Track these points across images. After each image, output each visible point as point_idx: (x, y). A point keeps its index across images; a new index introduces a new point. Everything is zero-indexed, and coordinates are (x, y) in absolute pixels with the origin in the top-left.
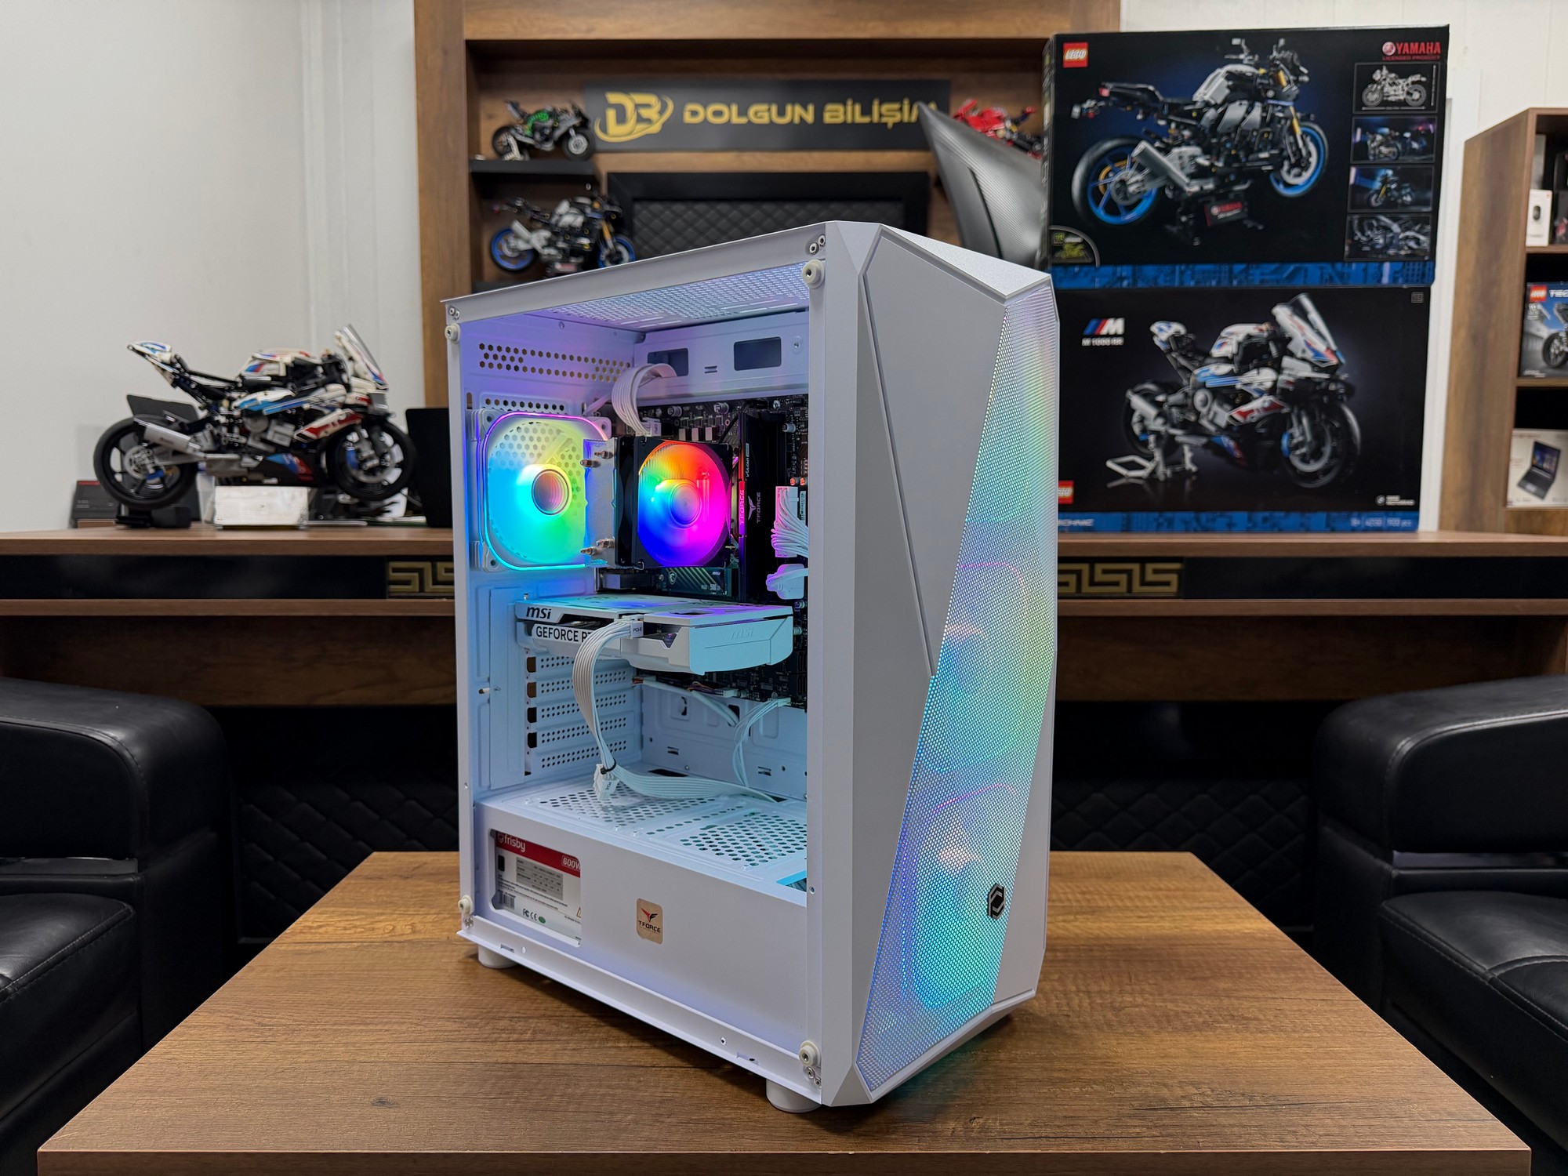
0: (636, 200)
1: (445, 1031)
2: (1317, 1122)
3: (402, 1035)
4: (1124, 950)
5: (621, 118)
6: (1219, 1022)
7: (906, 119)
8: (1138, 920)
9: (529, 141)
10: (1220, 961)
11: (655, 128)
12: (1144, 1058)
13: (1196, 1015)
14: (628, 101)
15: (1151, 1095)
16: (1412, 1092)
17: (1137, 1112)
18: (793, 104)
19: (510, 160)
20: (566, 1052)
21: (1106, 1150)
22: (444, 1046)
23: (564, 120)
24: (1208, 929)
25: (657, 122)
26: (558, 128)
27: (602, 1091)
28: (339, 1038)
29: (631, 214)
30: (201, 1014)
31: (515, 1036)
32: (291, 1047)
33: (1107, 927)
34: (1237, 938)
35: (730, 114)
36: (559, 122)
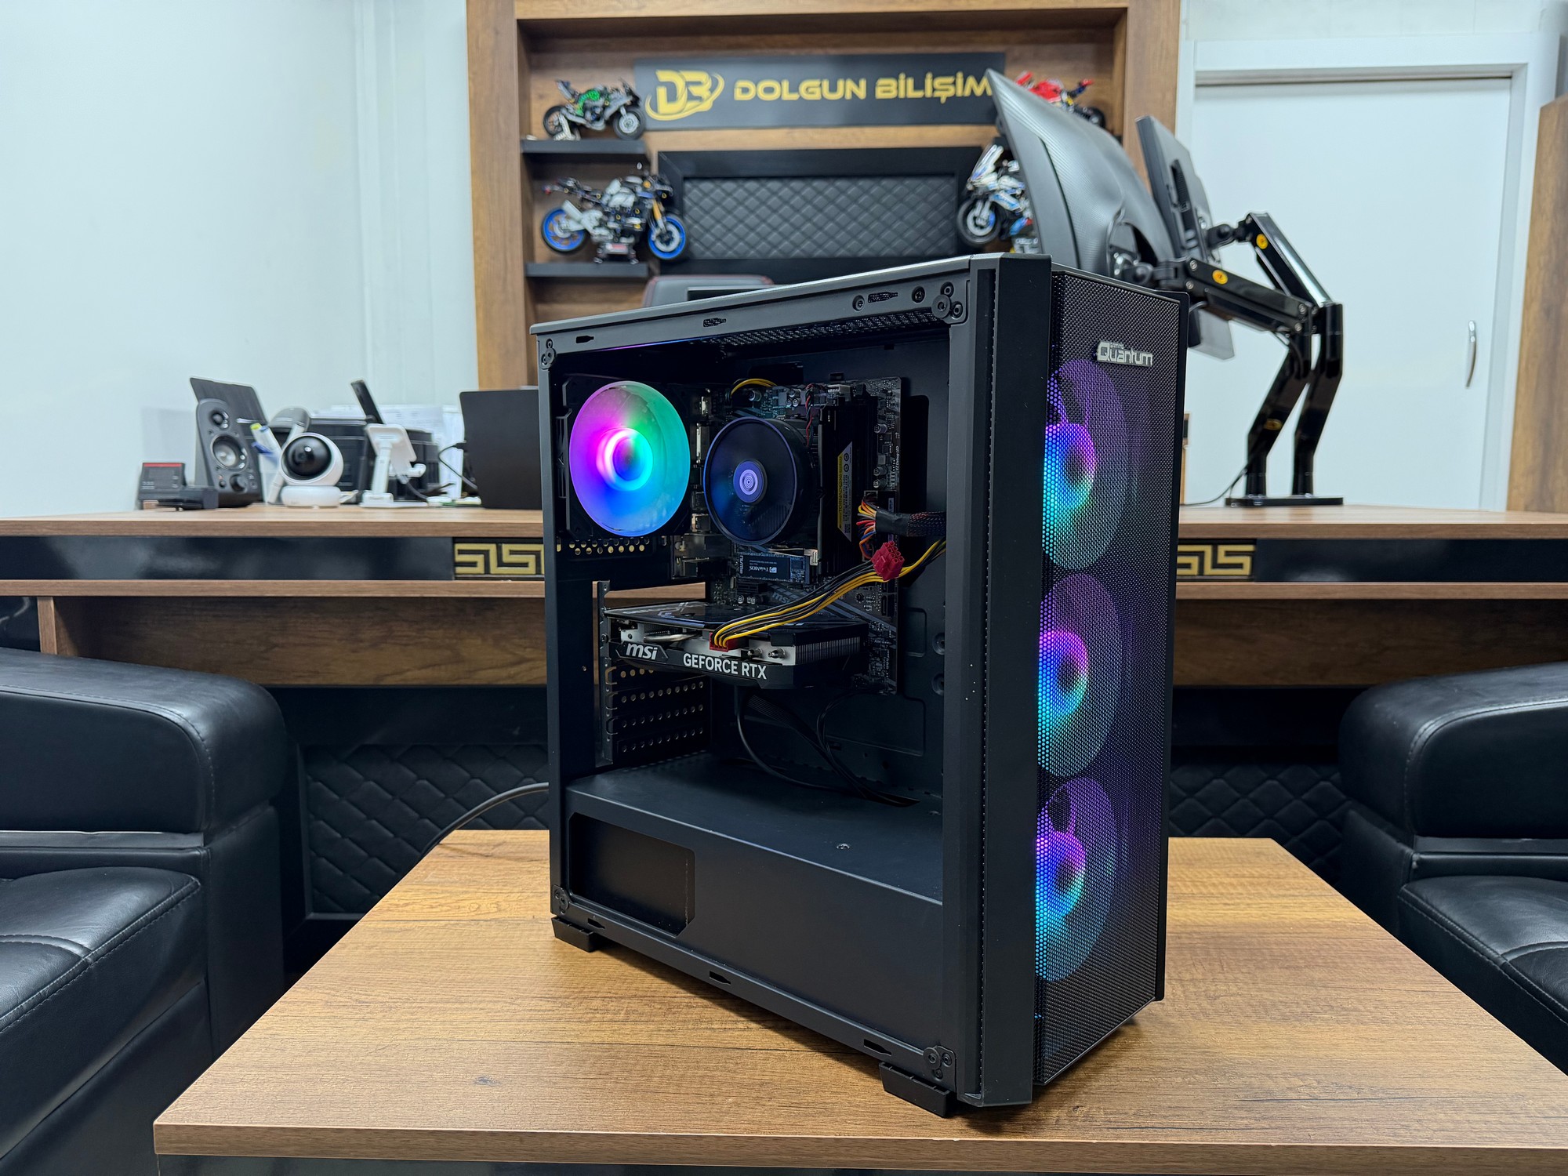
0: (686, 179)
1: (539, 1011)
2: (1429, 1117)
3: (498, 1014)
4: (1213, 937)
5: (672, 97)
6: (1318, 1013)
7: (959, 94)
8: (1225, 908)
9: (580, 121)
10: (1314, 950)
11: (706, 106)
12: (1245, 1048)
13: (1293, 1005)
14: (678, 78)
15: (1255, 1086)
16: (1526, 1088)
17: (1243, 1103)
18: (845, 80)
19: (562, 141)
20: (661, 1033)
21: (1215, 1141)
22: (539, 1026)
23: (615, 98)
24: (1298, 918)
25: (708, 98)
26: (608, 107)
27: (701, 1072)
28: (436, 1016)
29: (682, 194)
30: (298, 990)
31: (609, 1016)
32: (389, 1025)
33: (1194, 914)
34: (1328, 927)
35: (782, 90)
36: (609, 100)
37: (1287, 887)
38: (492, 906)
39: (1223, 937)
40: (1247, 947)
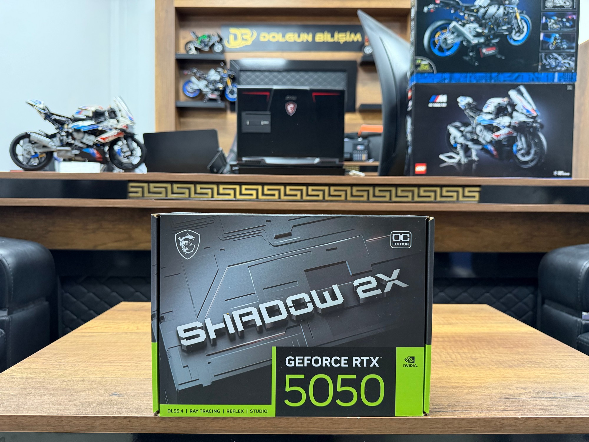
4: (470, 337)
5: (236, 39)
6: (525, 364)
7: (348, 40)
8: (472, 327)
9: (199, 47)
11: (249, 43)
12: (495, 378)
13: (512, 361)
14: (238, 32)
15: (504, 393)
17: (500, 400)
18: (304, 33)
19: (192, 55)
23: (213, 38)
24: (505, 330)
25: (250, 40)
26: (210, 42)
29: (239, 76)
32: (74, 371)
33: (459, 329)
34: (519, 333)
35: (279, 38)
37: (498, 320)
39: (474, 337)
40: (485, 340)
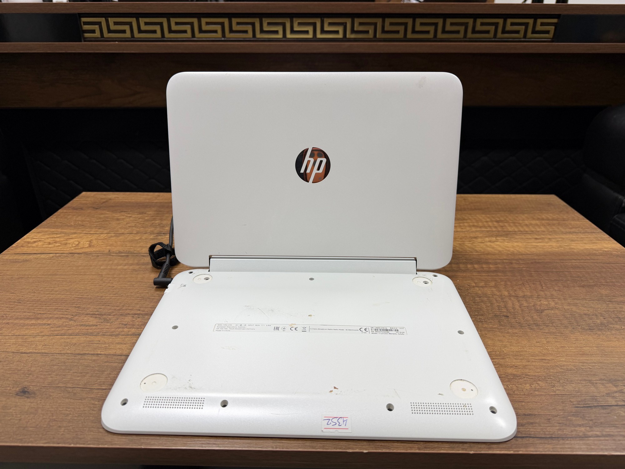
6: (612, 324)
8: (536, 241)
10: (597, 272)
12: (569, 356)
13: (594, 317)
15: (583, 392)
24: (581, 248)
28: (15, 331)
37: (570, 226)
38: (87, 243)
39: (539, 263)
40: (554, 270)
